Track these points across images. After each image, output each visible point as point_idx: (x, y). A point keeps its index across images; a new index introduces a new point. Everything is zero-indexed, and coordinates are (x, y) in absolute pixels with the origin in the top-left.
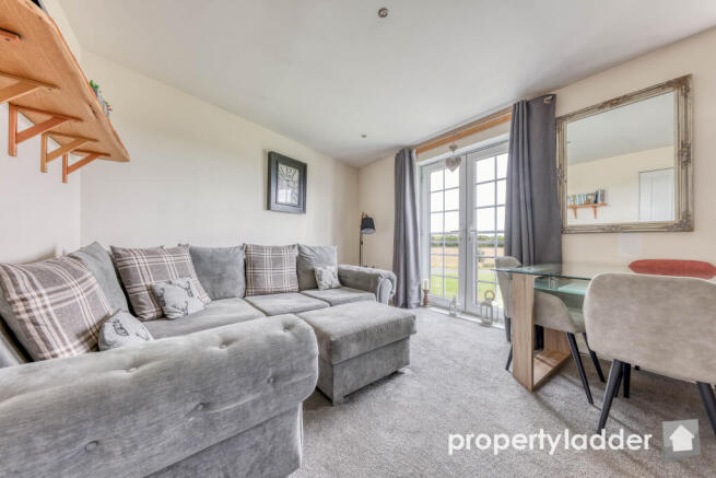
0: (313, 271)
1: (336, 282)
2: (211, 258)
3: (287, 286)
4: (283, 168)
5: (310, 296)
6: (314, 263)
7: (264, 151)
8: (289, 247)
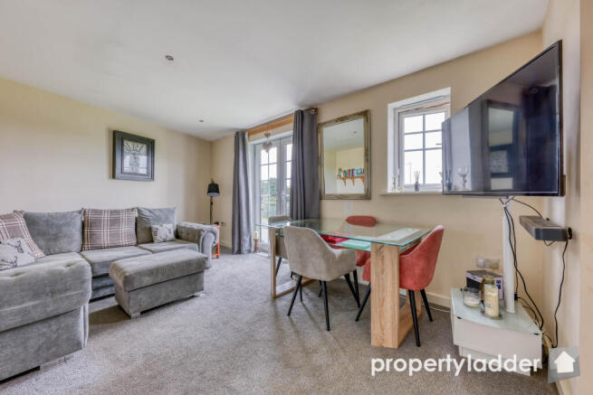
0: (150, 229)
1: (172, 236)
2: (47, 221)
3: (124, 241)
4: (128, 145)
5: (145, 249)
6: (152, 222)
7: (109, 131)
8: (128, 210)
